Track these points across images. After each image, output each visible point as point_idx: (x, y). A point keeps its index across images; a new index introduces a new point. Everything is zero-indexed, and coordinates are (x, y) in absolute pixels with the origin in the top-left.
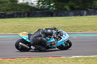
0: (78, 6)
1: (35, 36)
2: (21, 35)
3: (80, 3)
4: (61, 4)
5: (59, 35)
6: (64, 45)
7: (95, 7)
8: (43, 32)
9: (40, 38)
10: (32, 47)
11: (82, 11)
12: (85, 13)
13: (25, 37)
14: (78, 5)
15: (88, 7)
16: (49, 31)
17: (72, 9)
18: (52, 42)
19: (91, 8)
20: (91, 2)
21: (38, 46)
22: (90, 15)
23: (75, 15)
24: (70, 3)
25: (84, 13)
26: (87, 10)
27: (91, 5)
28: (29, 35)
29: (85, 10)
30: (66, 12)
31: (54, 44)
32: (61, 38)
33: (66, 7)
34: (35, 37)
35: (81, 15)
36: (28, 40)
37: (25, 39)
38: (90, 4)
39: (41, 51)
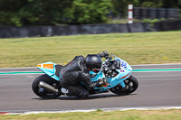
0: (37, 19)
1: (68, 68)
2: (42, 68)
3: (41, 13)
4: (5, 14)
5: (114, 67)
6: (124, 85)
7: (67, 19)
8: (84, 62)
9: (77, 73)
10: (63, 90)
11: (45, 28)
12: (50, 30)
13: (51, 72)
14: (36, 16)
15: (55, 21)
16: (95, 59)
17: (26, 23)
18: (100, 80)
19: (60, 22)
20: (61, 11)
21: (75, 89)
22: (59, 35)
23: (31, 35)
24: (22, 12)
25: (47, 30)
26: (53, 25)
27: (61, 17)
28: (58, 68)
29: (49, 24)
30: (14, 30)
31: (104, 84)
32: (118, 73)
33: (13, 20)
34: (69, 71)
35: (43, 35)
36: (55, 77)
37: (50, 74)
38: (59, 14)
39: (79, 97)
